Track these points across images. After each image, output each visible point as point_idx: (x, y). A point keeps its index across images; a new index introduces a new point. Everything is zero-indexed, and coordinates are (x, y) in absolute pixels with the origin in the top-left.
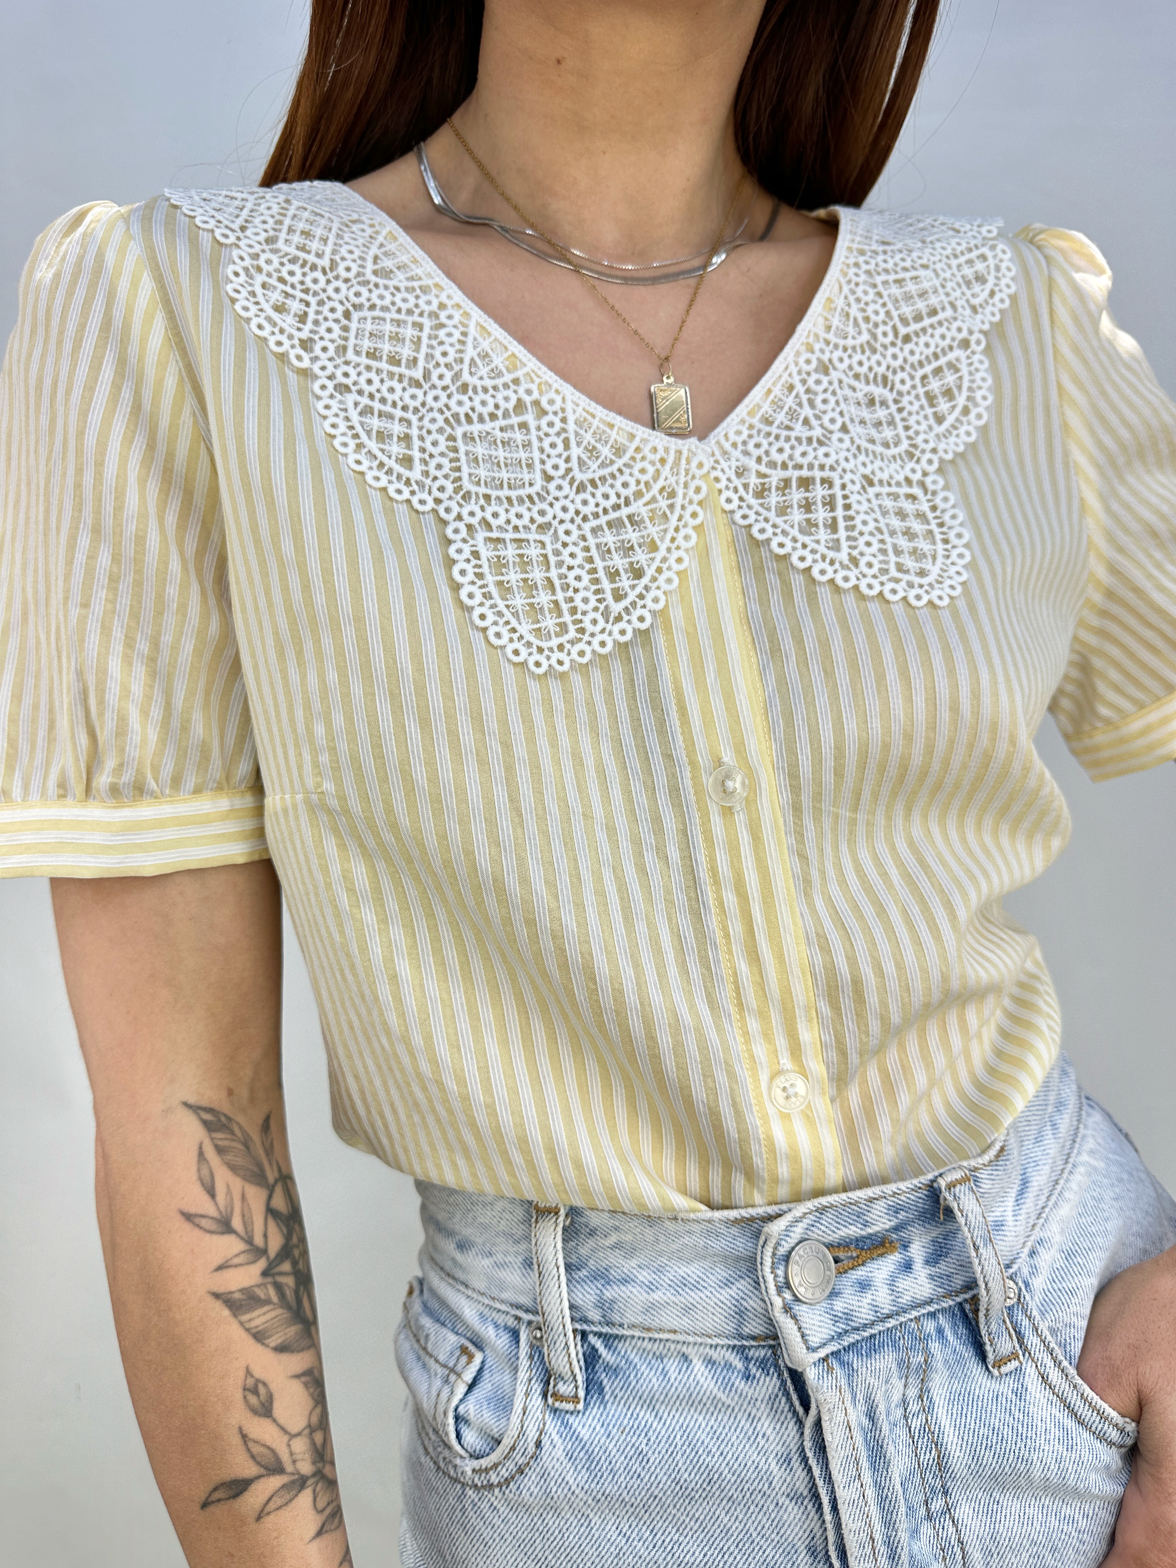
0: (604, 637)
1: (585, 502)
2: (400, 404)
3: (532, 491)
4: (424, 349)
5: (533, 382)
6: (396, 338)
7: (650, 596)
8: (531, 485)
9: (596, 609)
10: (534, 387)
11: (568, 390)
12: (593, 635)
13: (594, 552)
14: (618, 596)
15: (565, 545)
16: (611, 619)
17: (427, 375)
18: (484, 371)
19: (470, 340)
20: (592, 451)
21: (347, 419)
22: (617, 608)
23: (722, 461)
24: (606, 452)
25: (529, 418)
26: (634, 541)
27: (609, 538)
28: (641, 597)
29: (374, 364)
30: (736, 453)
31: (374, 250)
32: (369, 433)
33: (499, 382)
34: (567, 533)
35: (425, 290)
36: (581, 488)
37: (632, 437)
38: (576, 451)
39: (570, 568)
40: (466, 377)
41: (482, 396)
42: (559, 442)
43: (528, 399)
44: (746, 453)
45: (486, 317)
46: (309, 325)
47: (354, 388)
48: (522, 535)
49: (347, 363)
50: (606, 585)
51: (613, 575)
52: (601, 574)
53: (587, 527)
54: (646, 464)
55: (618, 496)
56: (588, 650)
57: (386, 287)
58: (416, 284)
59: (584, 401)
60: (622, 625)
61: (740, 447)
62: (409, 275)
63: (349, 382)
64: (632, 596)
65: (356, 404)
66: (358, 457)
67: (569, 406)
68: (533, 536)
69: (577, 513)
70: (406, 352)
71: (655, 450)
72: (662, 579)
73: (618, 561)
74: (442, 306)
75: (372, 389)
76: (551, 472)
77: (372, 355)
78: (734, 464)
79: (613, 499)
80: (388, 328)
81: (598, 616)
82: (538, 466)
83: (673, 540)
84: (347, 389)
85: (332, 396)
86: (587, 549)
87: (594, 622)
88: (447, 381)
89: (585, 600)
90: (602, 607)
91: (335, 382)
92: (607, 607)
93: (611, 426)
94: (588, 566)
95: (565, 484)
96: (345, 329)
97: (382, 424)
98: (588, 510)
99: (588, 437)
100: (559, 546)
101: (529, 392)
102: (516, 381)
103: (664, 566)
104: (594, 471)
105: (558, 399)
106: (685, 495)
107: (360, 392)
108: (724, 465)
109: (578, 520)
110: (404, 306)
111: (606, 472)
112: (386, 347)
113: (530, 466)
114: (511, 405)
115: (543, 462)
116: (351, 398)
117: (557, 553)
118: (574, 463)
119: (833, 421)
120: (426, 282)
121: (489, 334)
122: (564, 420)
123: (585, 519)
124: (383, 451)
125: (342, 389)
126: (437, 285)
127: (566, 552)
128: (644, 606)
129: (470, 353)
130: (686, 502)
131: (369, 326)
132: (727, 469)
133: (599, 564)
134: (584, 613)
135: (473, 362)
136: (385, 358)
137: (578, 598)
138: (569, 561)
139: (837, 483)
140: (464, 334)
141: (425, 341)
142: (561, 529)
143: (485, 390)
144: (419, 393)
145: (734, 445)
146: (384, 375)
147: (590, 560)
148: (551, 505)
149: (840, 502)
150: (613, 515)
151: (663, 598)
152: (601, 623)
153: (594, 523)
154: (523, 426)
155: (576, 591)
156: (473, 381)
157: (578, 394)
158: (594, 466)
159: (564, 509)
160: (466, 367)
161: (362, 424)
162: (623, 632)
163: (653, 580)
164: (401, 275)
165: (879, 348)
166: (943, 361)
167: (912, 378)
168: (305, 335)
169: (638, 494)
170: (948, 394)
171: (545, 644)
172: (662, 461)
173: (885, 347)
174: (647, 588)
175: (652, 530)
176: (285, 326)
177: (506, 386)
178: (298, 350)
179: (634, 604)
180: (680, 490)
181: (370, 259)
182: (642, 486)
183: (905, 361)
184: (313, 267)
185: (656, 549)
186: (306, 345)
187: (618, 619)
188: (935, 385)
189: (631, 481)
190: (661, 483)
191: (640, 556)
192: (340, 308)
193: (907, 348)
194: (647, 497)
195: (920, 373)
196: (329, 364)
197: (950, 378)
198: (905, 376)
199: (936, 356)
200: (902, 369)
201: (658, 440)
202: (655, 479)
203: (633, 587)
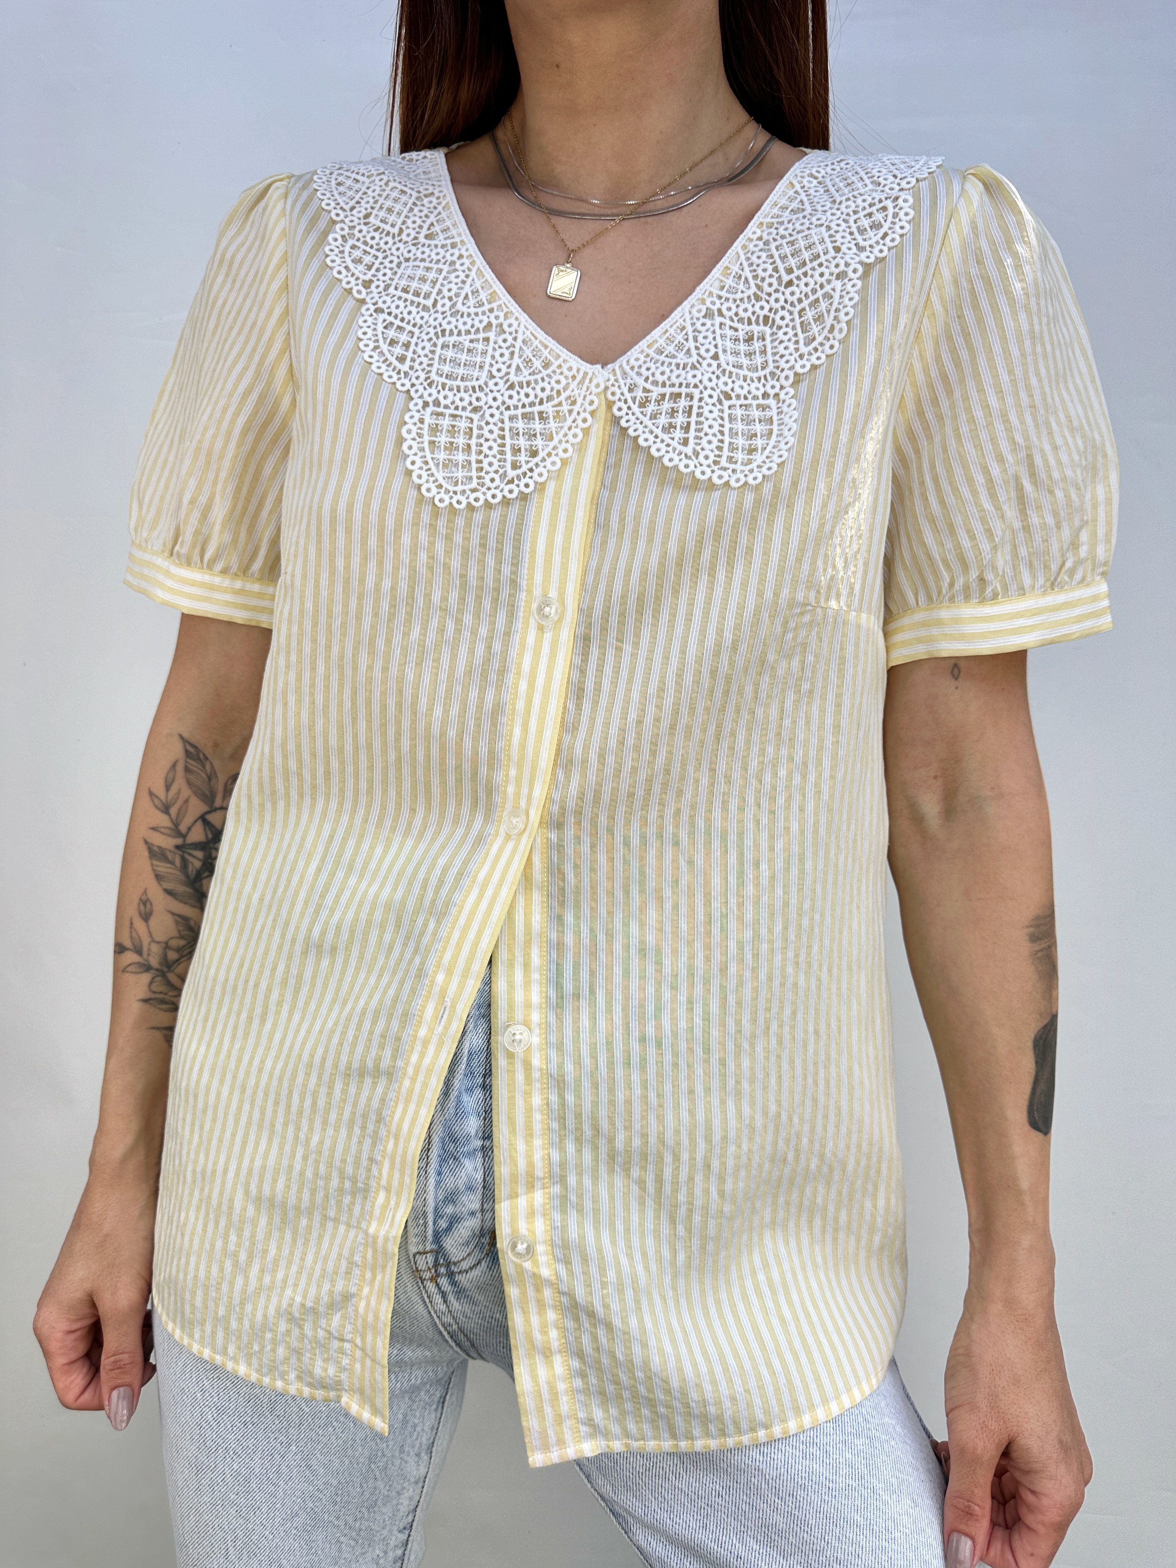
0: (497, 492)
1: (511, 397)
2: (412, 322)
3: (476, 384)
4: (438, 286)
5: (502, 311)
6: (423, 279)
7: (537, 471)
8: (477, 379)
9: (496, 472)
10: (501, 315)
11: (524, 318)
12: (489, 489)
13: (507, 433)
14: (515, 466)
15: (488, 424)
16: (505, 481)
17: (435, 305)
18: (472, 301)
19: (469, 281)
20: (528, 362)
21: (375, 329)
22: (511, 474)
24: (537, 364)
25: (492, 335)
26: (538, 431)
27: (520, 425)
28: (531, 470)
29: (404, 296)
30: (633, 374)
31: (432, 218)
32: (385, 339)
33: (480, 310)
34: (492, 415)
35: (453, 246)
36: (511, 387)
38: (517, 360)
39: (486, 440)
40: (459, 306)
41: (465, 318)
42: (507, 353)
43: (494, 322)
44: (639, 374)
46: (373, 271)
47: (386, 311)
48: (459, 412)
49: (388, 295)
50: (509, 457)
51: (516, 451)
52: (508, 449)
53: (507, 414)
55: (536, 397)
56: (482, 498)
57: (429, 245)
58: (449, 242)
59: (532, 326)
60: (512, 486)
61: (636, 369)
62: (447, 236)
63: (384, 307)
64: (525, 468)
67: (521, 330)
68: (466, 414)
69: (504, 403)
70: (426, 288)
72: (549, 461)
73: (522, 442)
74: (461, 257)
75: (398, 312)
76: (495, 373)
77: (405, 290)
78: (628, 382)
79: (532, 398)
80: (420, 272)
81: (497, 477)
82: (487, 368)
83: (565, 435)
84: (382, 311)
85: (370, 315)
86: (502, 429)
87: (492, 480)
88: (447, 308)
89: (491, 464)
90: (501, 471)
91: (376, 307)
92: (505, 472)
93: (546, 347)
94: (499, 441)
95: (501, 382)
96: (395, 273)
97: (396, 334)
98: (509, 402)
99: (528, 352)
100: (483, 423)
101: (497, 317)
102: (491, 310)
103: (553, 452)
104: (525, 375)
105: (515, 324)
106: (582, 404)
107: (389, 314)
108: (620, 382)
109: (502, 408)
110: (435, 258)
112: (414, 285)
113: (481, 367)
114: (481, 326)
115: (492, 365)
116: (382, 316)
117: (480, 428)
118: (513, 370)
119: (708, 351)
120: (457, 239)
121: (483, 276)
122: (515, 339)
123: (508, 408)
124: (389, 351)
125: (379, 311)
126: (462, 242)
127: (486, 429)
128: (531, 478)
129: (467, 289)
130: (581, 410)
131: (408, 272)
133: (508, 441)
134: (487, 473)
135: (466, 297)
136: (412, 291)
137: (486, 461)
138: (487, 435)
139: (697, 397)
140: (467, 276)
141: (440, 281)
142: (488, 412)
143: (469, 315)
144: (426, 315)
145: (632, 368)
146: (408, 303)
147: (503, 437)
148: (487, 395)
149: (695, 411)
150: (528, 409)
152: (497, 482)
153: (512, 412)
154: (487, 340)
156: (464, 309)
158: (526, 372)
159: (495, 399)
160: (461, 299)
161: (383, 333)
162: (511, 492)
163: (543, 460)
164: (441, 236)
165: (764, 296)
166: (820, 293)
167: (791, 313)
168: (367, 278)
169: (550, 398)
170: (819, 319)
171: (451, 488)
172: (574, 377)
173: (770, 295)
174: (537, 465)
175: (552, 425)
176: (356, 272)
177: (484, 313)
178: (361, 288)
179: (525, 474)
180: (580, 401)
181: (426, 226)
182: (554, 393)
183: (786, 301)
184: (388, 234)
185: (551, 439)
186: (367, 284)
187: (511, 481)
188: (810, 314)
189: (548, 388)
190: (568, 393)
191: (539, 442)
192: (396, 260)
193: (788, 291)
194: (556, 401)
195: (799, 307)
196: (376, 296)
197: (823, 305)
198: (785, 313)
199: (814, 291)
200: (783, 308)
201: (575, 362)
202: (565, 389)
203: (527, 462)
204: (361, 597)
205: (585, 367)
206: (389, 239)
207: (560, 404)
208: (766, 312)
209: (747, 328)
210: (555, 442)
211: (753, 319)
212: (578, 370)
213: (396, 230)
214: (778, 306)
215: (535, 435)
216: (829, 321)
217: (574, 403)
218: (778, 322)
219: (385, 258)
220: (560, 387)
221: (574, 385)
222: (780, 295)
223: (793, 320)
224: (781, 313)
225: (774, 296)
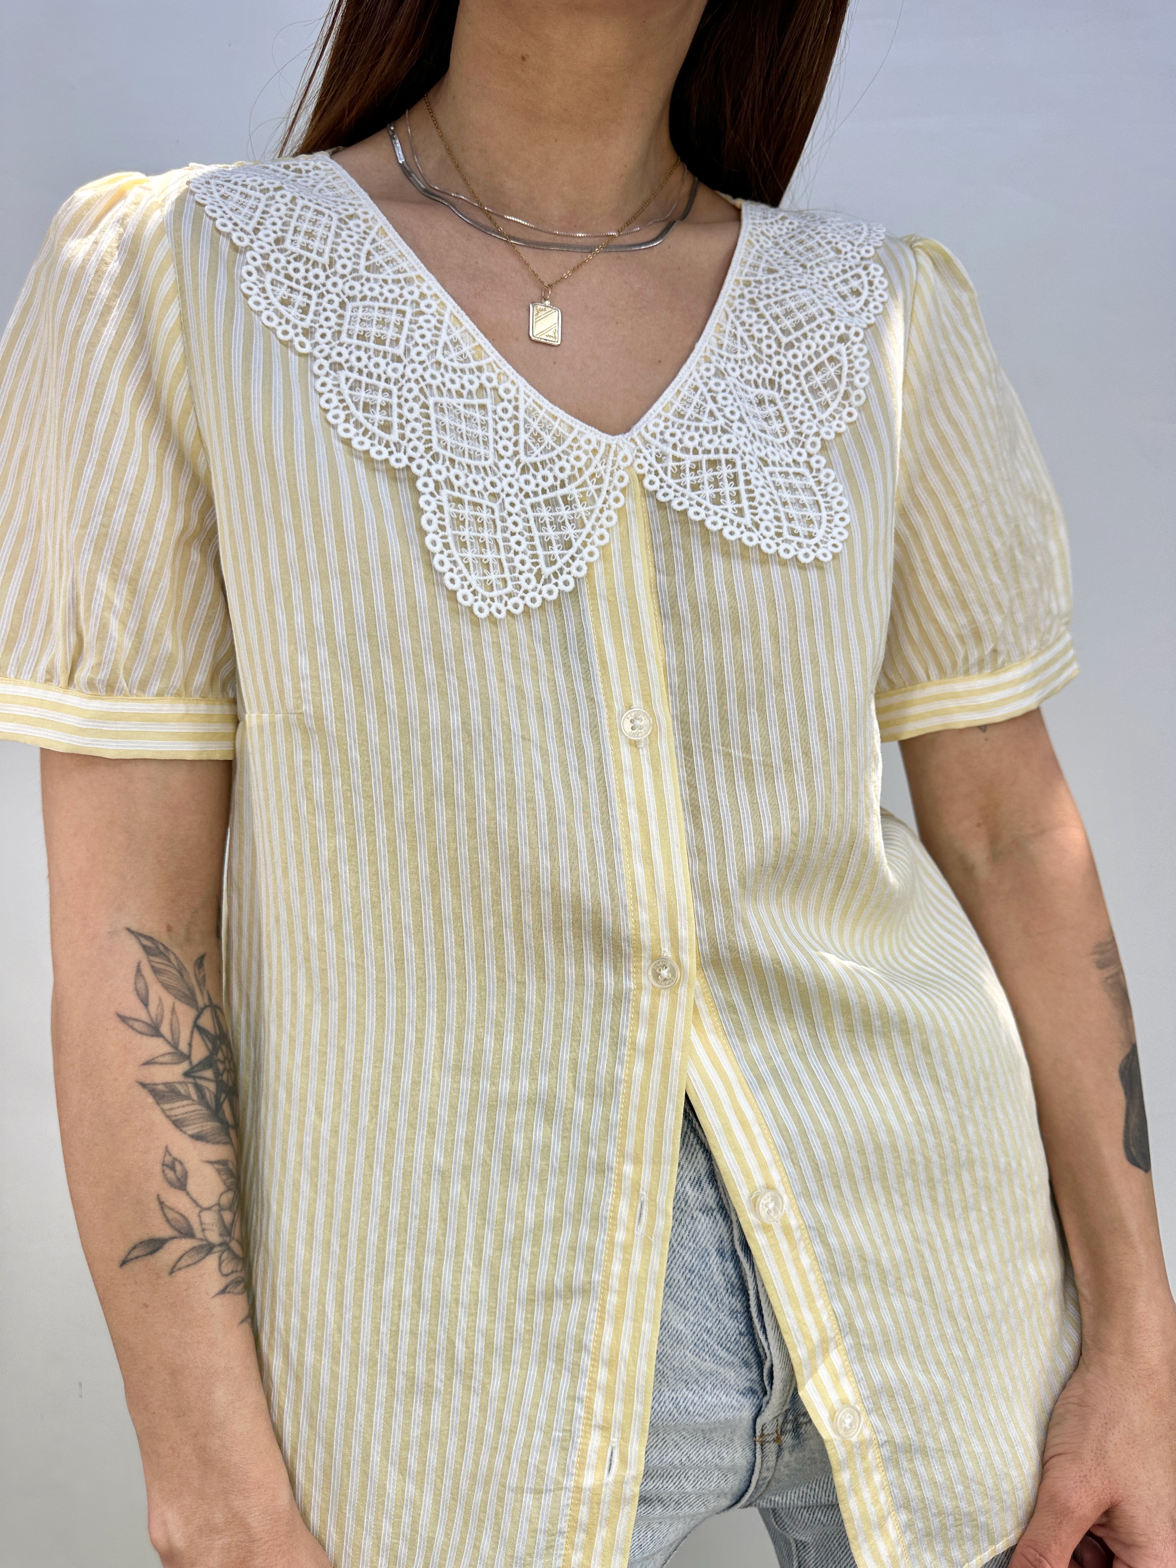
0: (535, 594)
1: (527, 482)
2: (384, 377)
3: (487, 464)
4: (405, 331)
5: (494, 371)
6: (382, 323)
7: (575, 565)
8: (486, 459)
9: (530, 570)
10: (494, 376)
11: (522, 383)
12: (526, 592)
13: (533, 524)
14: (549, 562)
15: (510, 514)
16: (542, 581)
17: (407, 353)
18: (454, 355)
19: (444, 327)
20: (537, 437)
21: (339, 393)
22: (547, 571)
23: (644, 450)
24: (548, 439)
25: (488, 401)
26: (566, 518)
27: (545, 513)
28: (568, 565)
29: (363, 344)
30: (656, 442)
31: (367, 246)
32: (356, 404)
33: (466, 366)
34: (513, 505)
35: (409, 281)
36: (525, 469)
37: (571, 429)
38: (523, 435)
39: (513, 534)
40: (439, 356)
41: (451, 375)
42: (511, 427)
43: (488, 385)
44: (664, 441)
45: (459, 308)
46: (311, 316)
47: (346, 366)
48: (477, 500)
49: (341, 345)
51: (547, 544)
52: (537, 542)
53: (528, 502)
54: (580, 453)
55: (555, 478)
56: (521, 603)
57: (376, 280)
58: (401, 276)
59: (534, 393)
60: (550, 586)
61: (659, 436)
62: (395, 268)
63: (342, 360)
64: (560, 563)
65: (347, 379)
66: (347, 426)
67: (522, 397)
68: (486, 502)
69: (521, 489)
70: (390, 333)
71: (589, 442)
72: (585, 551)
74: (422, 296)
75: (361, 365)
76: (502, 452)
77: (362, 337)
78: (654, 451)
79: (551, 481)
80: (376, 314)
81: (532, 576)
82: (491, 444)
83: (598, 519)
84: (340, 366)
85: (327, 375)
86: (527, 520)
87: (529, 581)
88: (424, 358)
89: (523, 562)
90: (535, 569)
91: (330, 361)
92: (540, 570)
93: (554, 418)
94: (527, 534)
96: (341, 317)
97: (368, 395)
98: (527, 488)
99: (535, 425)
100: (505, 514)
101: (490, 380)
102: (480, 369)
103: (589, 541)
104: (537, 456)
105: (513, 389)
106: (610, 482)
107: (351, 369)
108: (646, 452)
109: (521, 496)
110: (390, 296)
111: (545, 457)
112: (374, 330)
113: (486, 443)
114: (474, 388)
115: (496, 442)
116: (343, 374)
117: (503, 520)
118: (521, 447)
119: (732, 413)
120: (410, 274)
121: (461, 325)
122: (516, 408)
123: (527, 495)
124: (367, 419)
125: (337, 367)
126: (419, 277)
127: (510, 520)
128: (569, 573)
129: (444, 338)
130: (611, 488)
131: (360, 314)
132: (648, 457)
133: (536, 534)
134: (521, 573)
135: (446, 347)
136: (372, 338)
137: (517, 559)
138: (512, 528)
139: (739, 463)
140: (440, 321)
141: (406, 325)
142: (508, 500)
143: (454, 371)
144: (400, 366)
145: (654, 435)
146: (371, 353)
147: (529, 529)
148: (500, 479)
149: (742, 478)
150: (550, 494)
151: (585, 568)
152: (534, 582)
153: (534, 500)
154: (483, 407)
155: (516, 553)
156: (447, 361)
157: (530, 387)
158: (537, 451)
159: (511, 485)
160: (439, 349)
161: (351, 396)
162: (550, 592)
163: (579, 551)
164: (389, 269)
165: (765, 359)
166: (824, 357)
167: (797, 377)
168: (307, 324)
169: (572, 478)
170: (830, 384)
171: (488, 594)
172: (595, 451)
173: (770, 357)
174: (573, 558)
175: (581, 509)
176: (290, 317)
177: (471, 371)
178: (302, 338)
179: (561, 570)
180: (607, 478)
181: (363, 255)
182: (576, 472)
183: (789, 364)
184: (315, 264)
185: (583, 526)
186: (308, 332)
187: (547, 581)
188: (818, 379)
189: (568, 466)
190: (591, 470)
191: (570, 531)
192: (337, 300)
193: (790, 353)
194: (579, 481)
195: (804, 371)
196: (327, 348)
197: (831, 370)
198: (790, 377)
199: (817, 354)
200: (787, 372)
201: (593, 434)
202: (587, 466)
203: (562, 556)
204: (425, 740)
205: (605, 438)
206: (319, 271)
207: (584, 484)
208: (769, 375)
209: (757, 391)
210: (588, 528)
211: (760, 381)
212: (599, 443)
213: (325, 260)
214: (781, 369)
215: (564, 523)
216: (842, 388)
217: (600, 481)
218: (785, 386)
219: (321, 296)
220: (580, 465)
221: (596, 460)
222: (781, 358)
223: (799, 385)
224: (786, 377)
225: (776, 359)
